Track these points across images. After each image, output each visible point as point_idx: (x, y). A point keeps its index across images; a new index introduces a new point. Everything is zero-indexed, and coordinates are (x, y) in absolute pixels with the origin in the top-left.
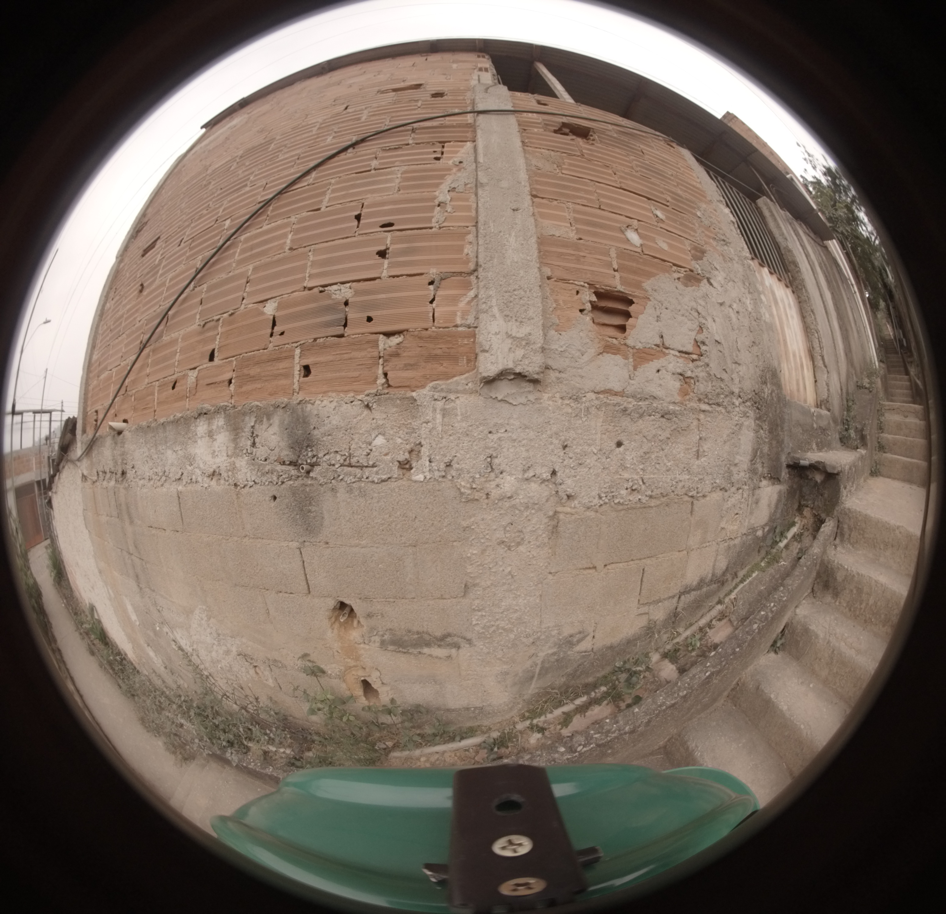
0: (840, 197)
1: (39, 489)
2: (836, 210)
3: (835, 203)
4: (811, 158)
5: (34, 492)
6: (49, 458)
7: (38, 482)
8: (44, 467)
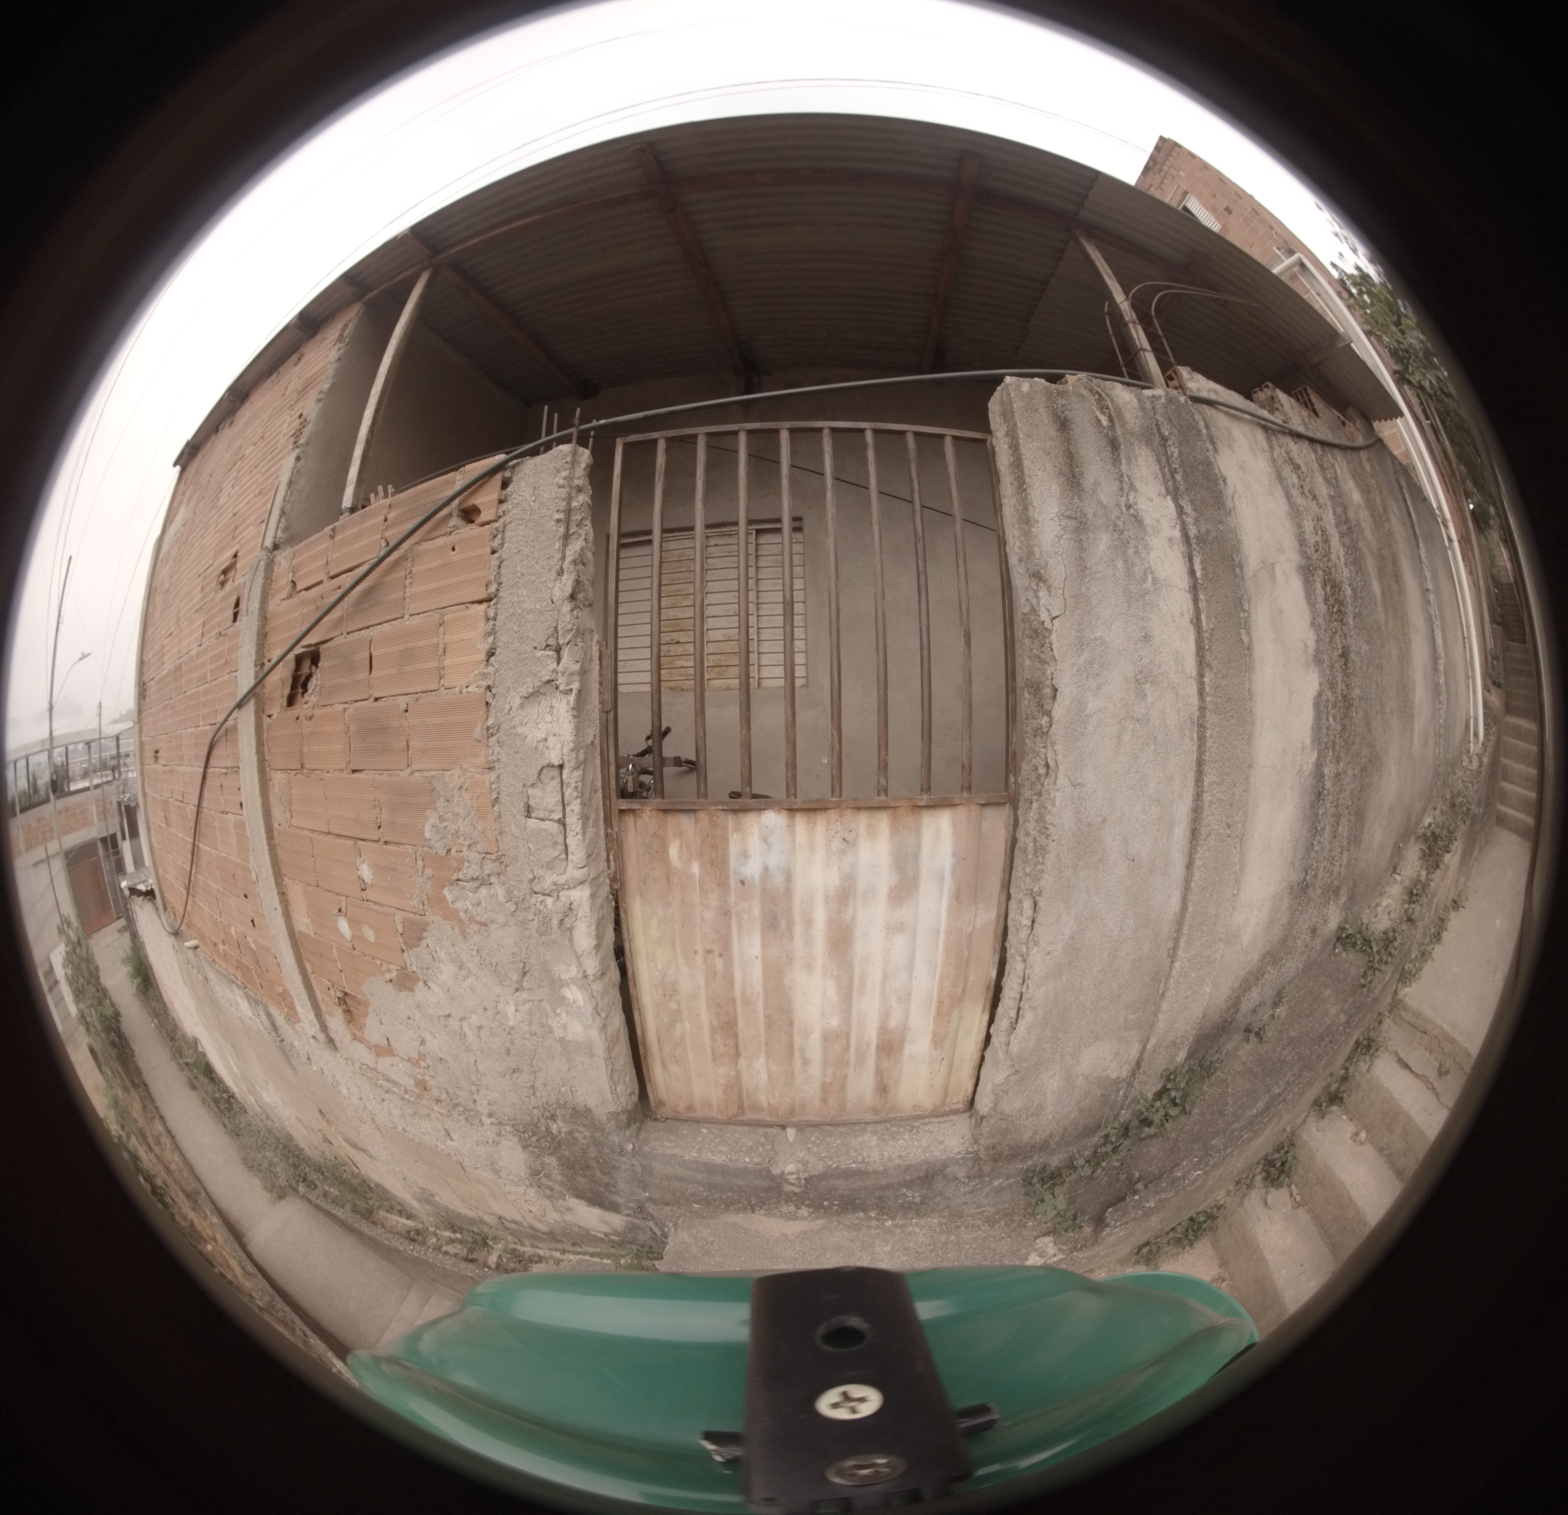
1: (105, 848)
5: (97, 854)
6: (119, 804)
7: (104, 840)
8: (113, 816)
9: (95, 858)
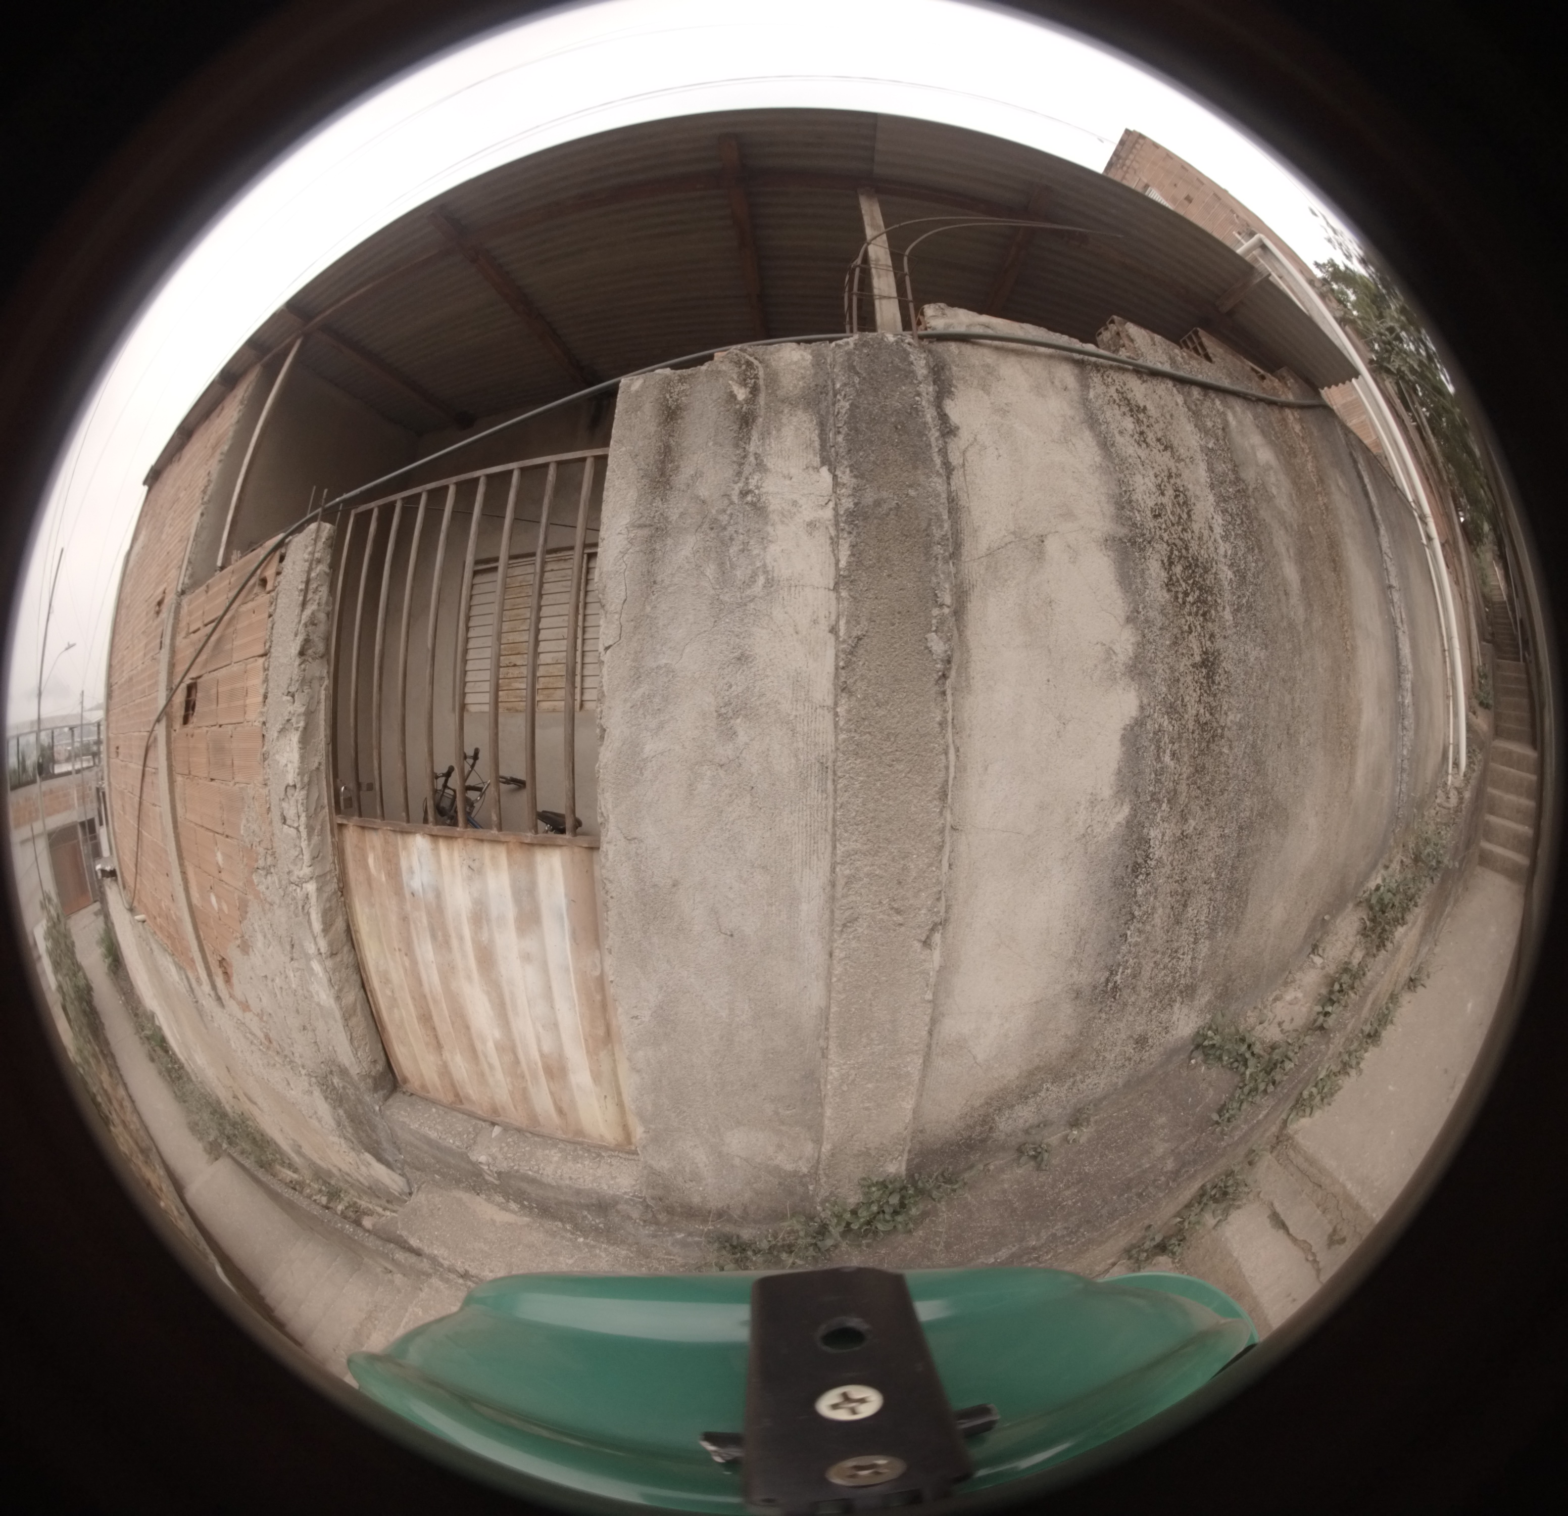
1: (84, 834)
5: (76, 837)
7: (82, 824)
8: (92, 802)
9: (75, 841)
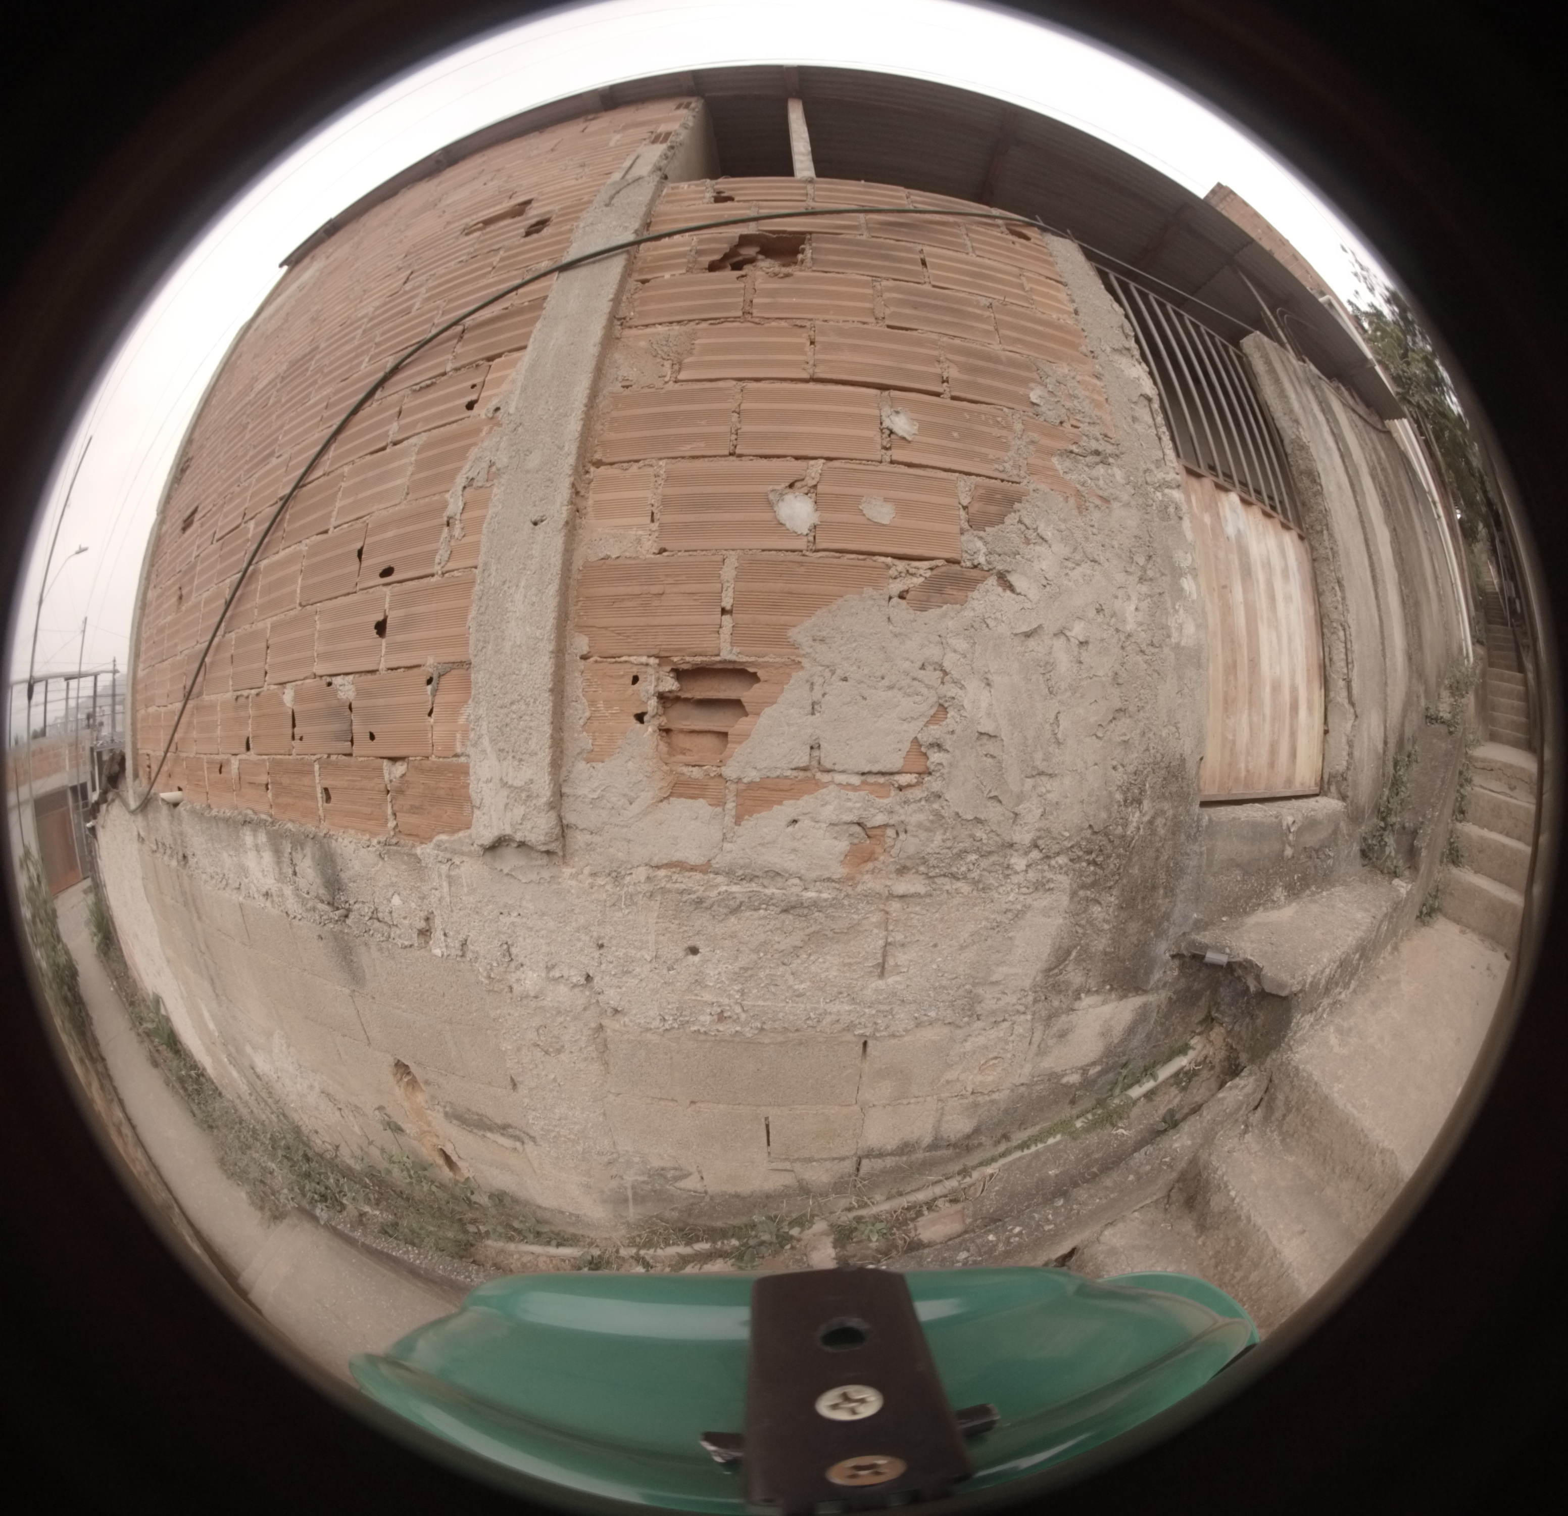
0: (1414, 343)
1: (76, 800)
2: (1408, 364)
3: (1407, 350)
4: (1365, 273)
5: (67, 805)
6: (92, 749)
7: (74, 789)
8: (84, 764)
9: (64, 808)
